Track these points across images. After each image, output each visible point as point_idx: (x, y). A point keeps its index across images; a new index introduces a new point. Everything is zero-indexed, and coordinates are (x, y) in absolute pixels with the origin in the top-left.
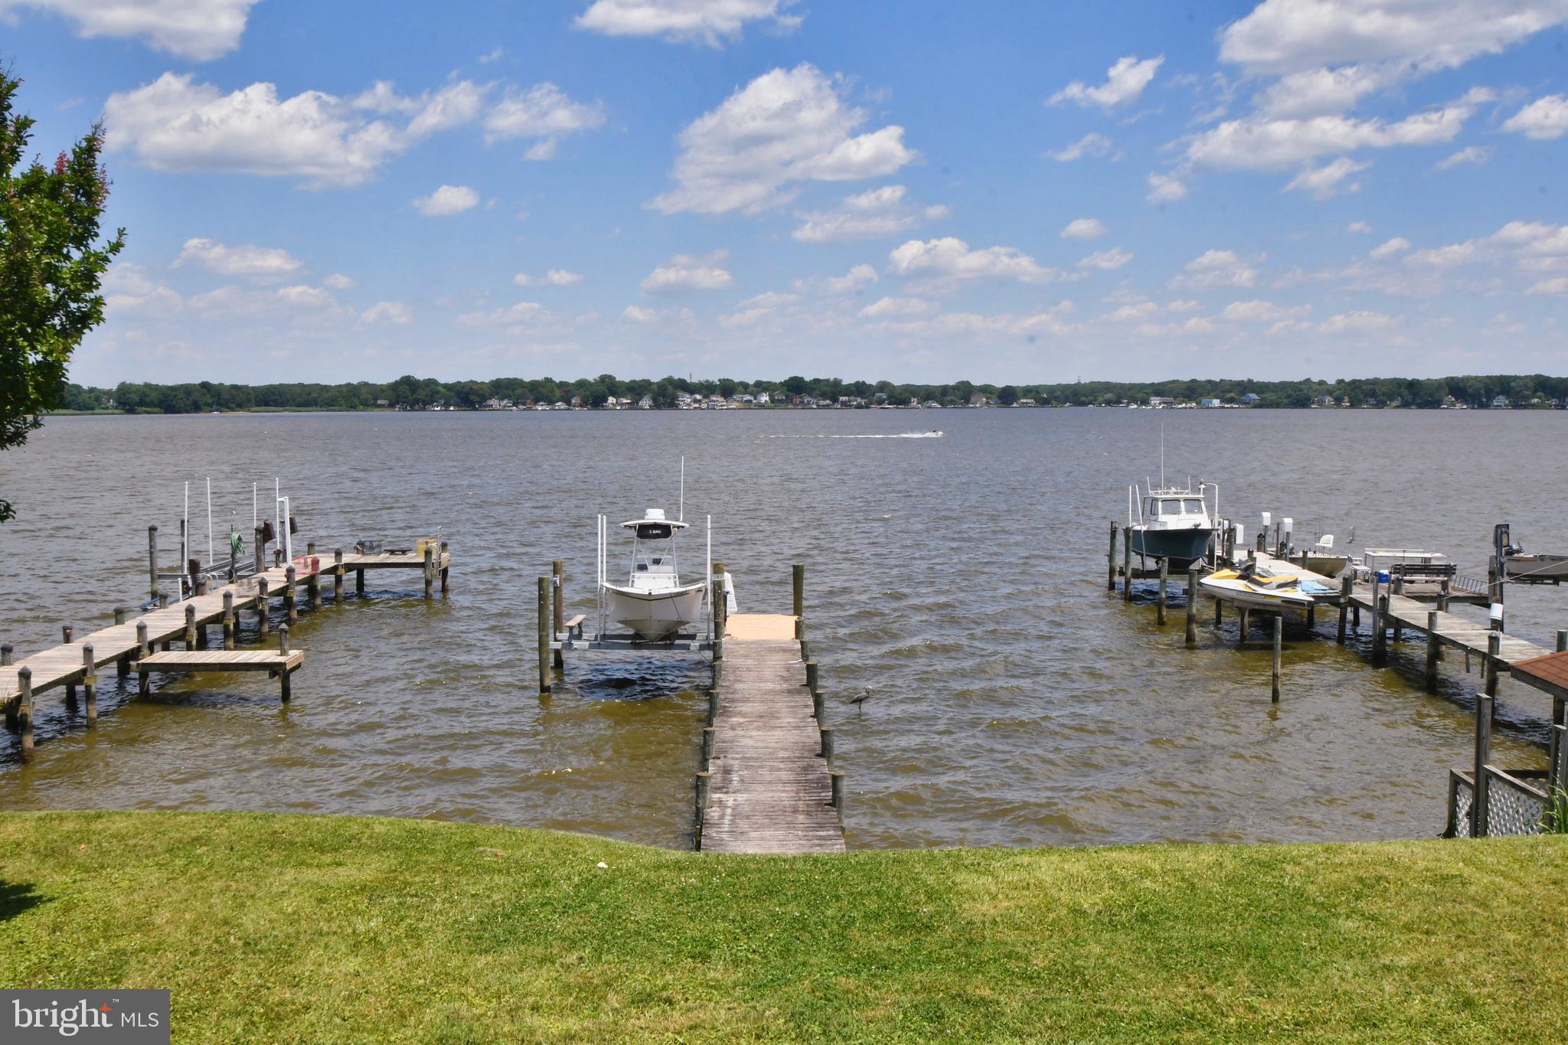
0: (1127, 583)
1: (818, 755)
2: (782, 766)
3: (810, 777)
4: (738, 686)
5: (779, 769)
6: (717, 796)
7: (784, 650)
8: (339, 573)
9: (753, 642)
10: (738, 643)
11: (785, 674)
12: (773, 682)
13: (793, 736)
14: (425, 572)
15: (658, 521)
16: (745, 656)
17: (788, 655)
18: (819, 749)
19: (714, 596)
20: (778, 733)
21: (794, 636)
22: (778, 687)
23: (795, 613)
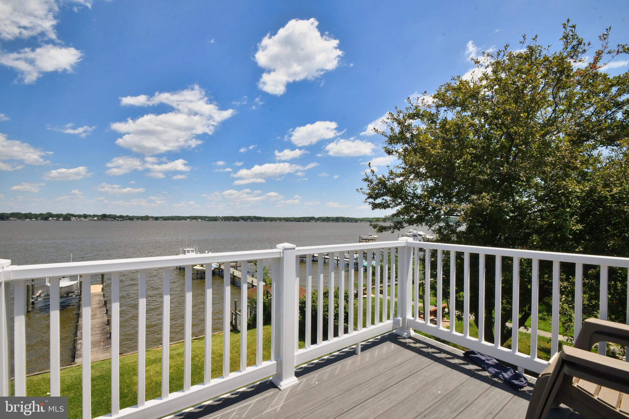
1: (107, 325)
2: (97, 329)
3: (104, 331)
5: (96, 330)
6: (80, 341)
7: (99, 295)
11: (99, 302)
13: (100, 320)
17: (100, 297)
18: (107, 322)
20: (97, 320)
21: (101, 291)
22: (97, 306)
23: (102, 283)
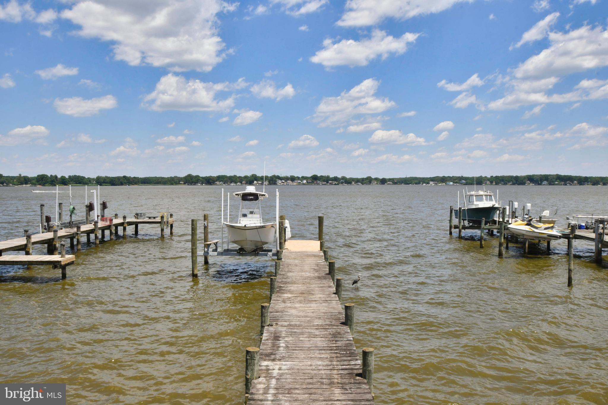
0: (460, 232)
1: (343, 323)
2: (317, 332)
3: (339, 344)
4: (290, 274)
5: (315, 336)
7: (315, 256)
8: (124, 226)
9: (299, 252)
10: (291, 253)
11: (316, 268)
12: (310, 272)
13: (323, 308)
14: (161, 226)
15: (252, 192)
16: (295, 259)
17: (317, 259)
18: (343, 317)
19: (279, 229)
20: (313, 305)
21: (320, 249)
22: (312, 275)
23: (319, 240)
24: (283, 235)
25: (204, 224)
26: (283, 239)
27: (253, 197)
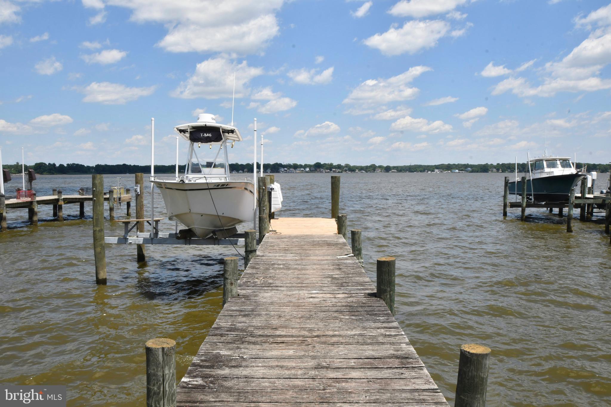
0: (523, 211)
4: (266, 296)
7: (329, 244)
8: (60, 203)
9: (296, 237)
10: (281, 238)
11: (336, 274)
12: (321, 288)
15: (208, 124)
16: (286, 250)
19: (259, 192)
21: (336, 231)
24: (267, 203)
25: (136, 191)
26: (267, 211)
27: (210, 135)
